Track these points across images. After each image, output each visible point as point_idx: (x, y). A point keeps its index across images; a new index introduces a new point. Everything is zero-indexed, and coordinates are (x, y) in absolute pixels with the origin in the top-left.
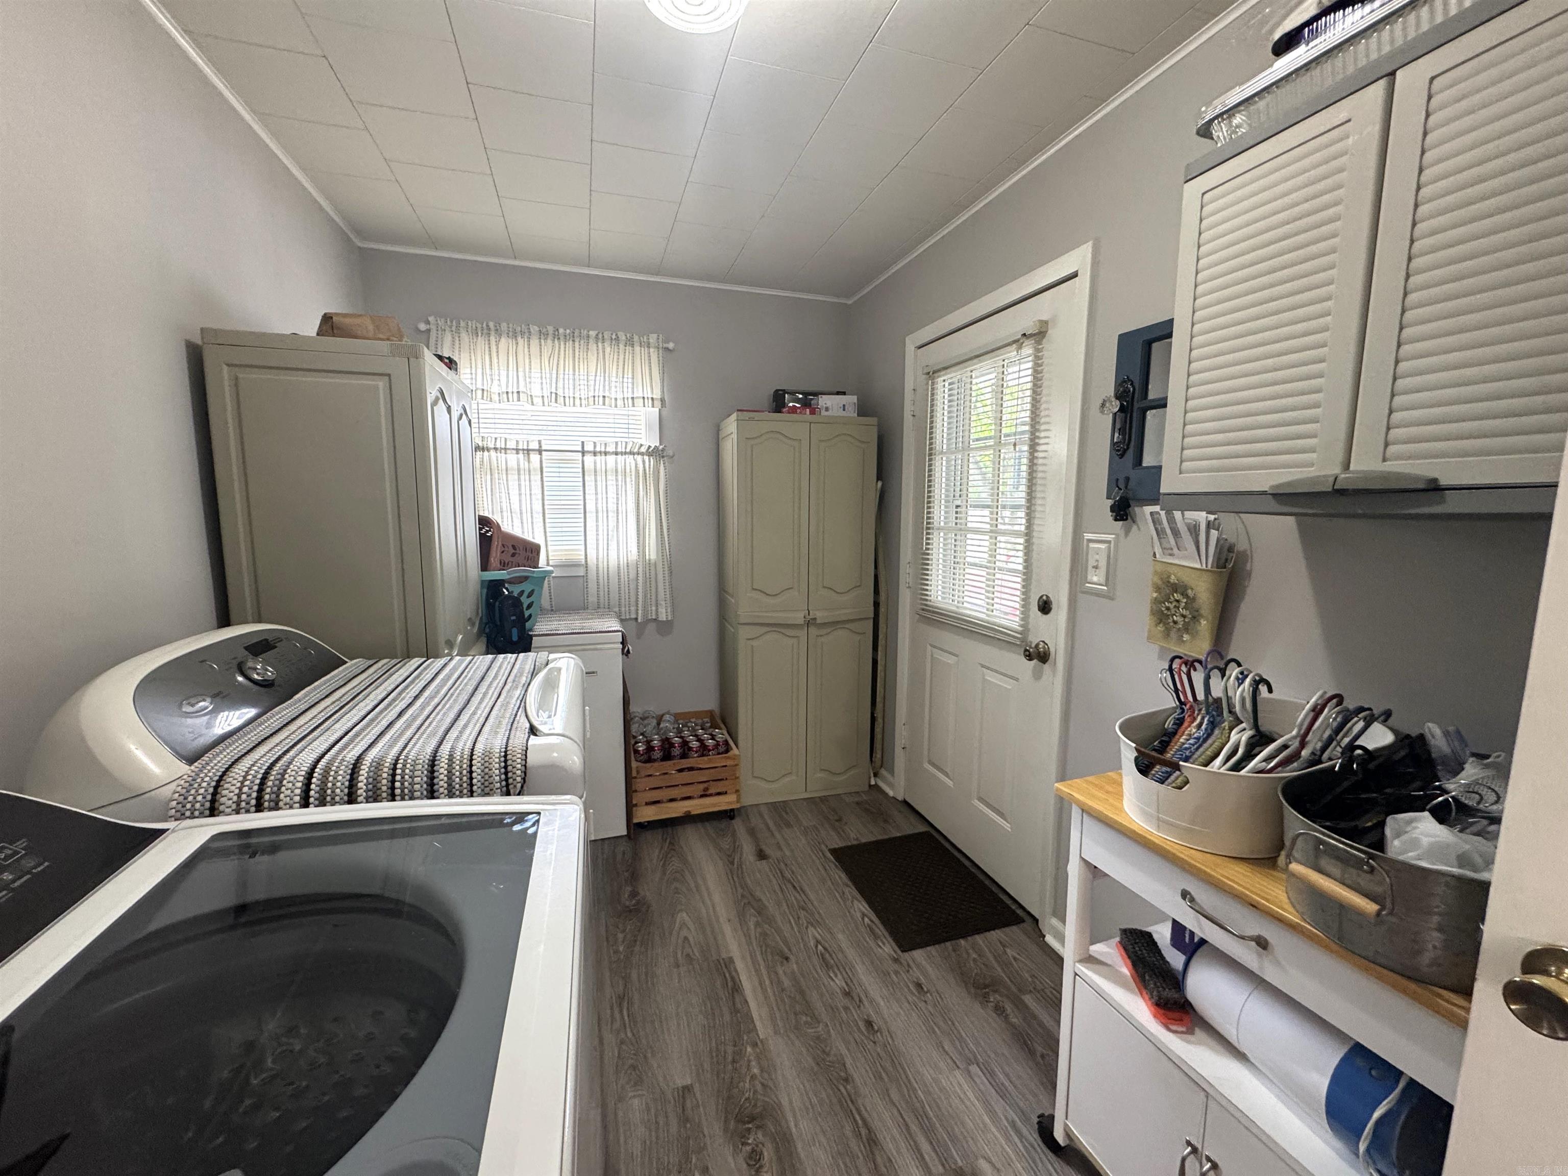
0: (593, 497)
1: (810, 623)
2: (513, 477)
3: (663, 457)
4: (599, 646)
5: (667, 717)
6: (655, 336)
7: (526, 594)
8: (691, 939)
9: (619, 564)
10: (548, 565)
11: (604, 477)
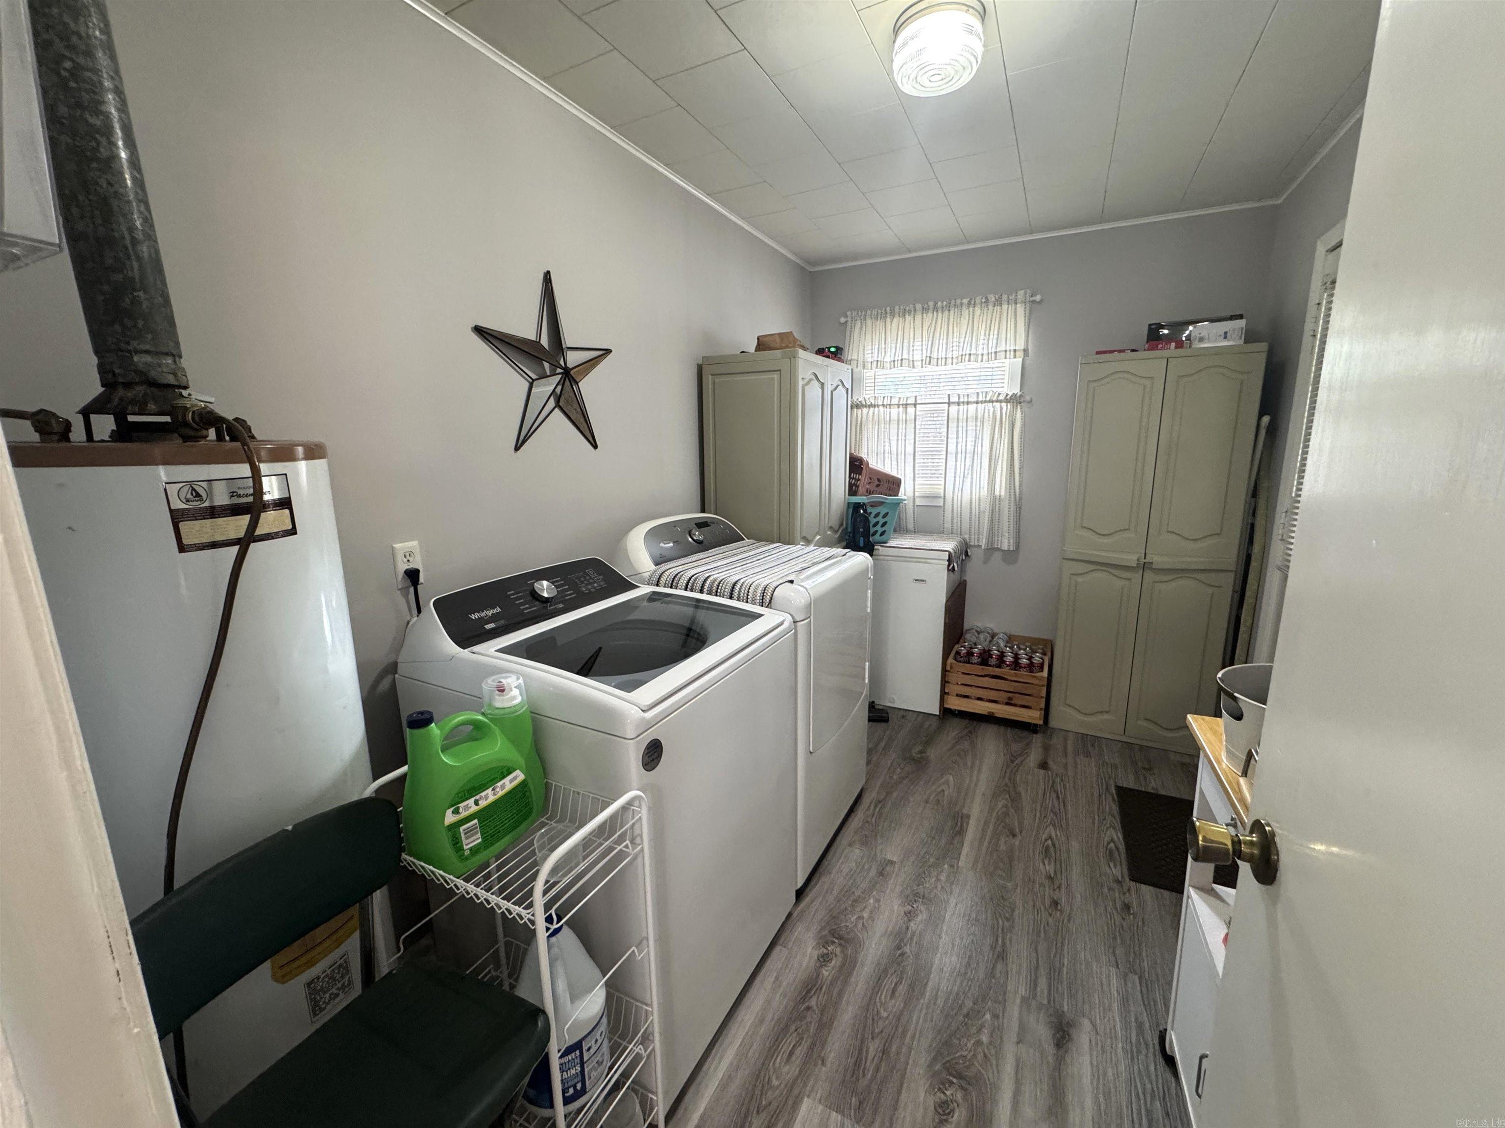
0: (955, 441)
1: (1145, 567)
2: (894, 426)
3: (1020, 403)
4: (928, 561)
5: (1001, 635)
6: (1022, 292)
7: (881, 515)
8: (946, 793)
9: (971, 498)
10: (905, 495)
11: (965, 423)
